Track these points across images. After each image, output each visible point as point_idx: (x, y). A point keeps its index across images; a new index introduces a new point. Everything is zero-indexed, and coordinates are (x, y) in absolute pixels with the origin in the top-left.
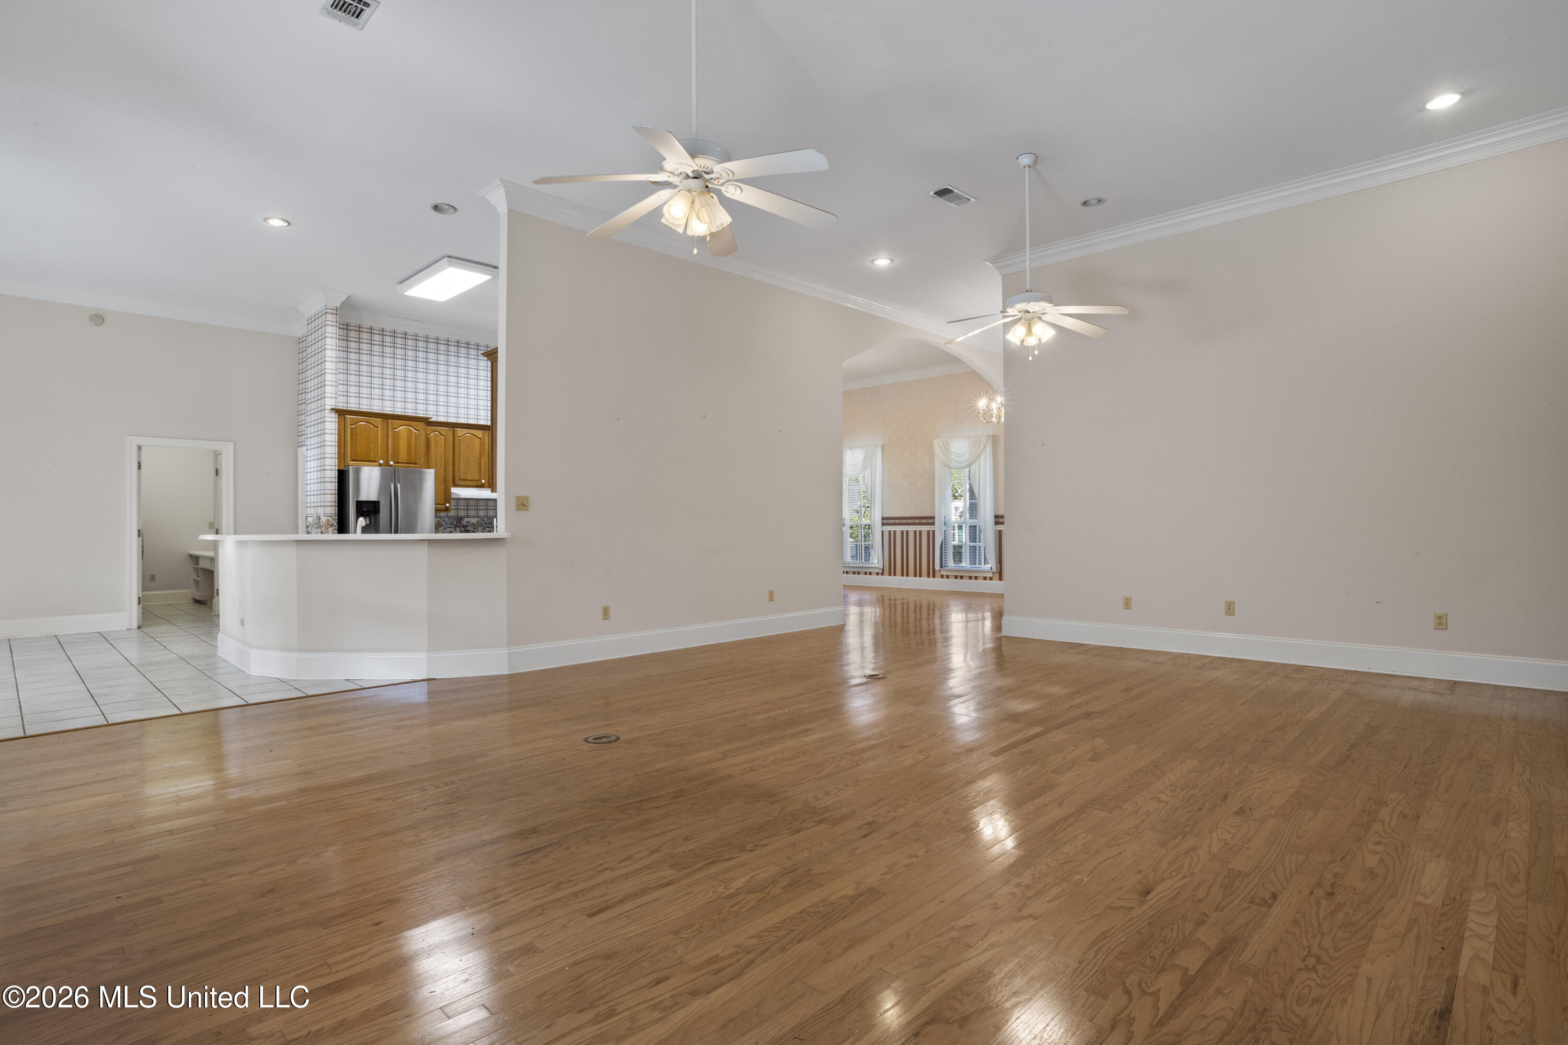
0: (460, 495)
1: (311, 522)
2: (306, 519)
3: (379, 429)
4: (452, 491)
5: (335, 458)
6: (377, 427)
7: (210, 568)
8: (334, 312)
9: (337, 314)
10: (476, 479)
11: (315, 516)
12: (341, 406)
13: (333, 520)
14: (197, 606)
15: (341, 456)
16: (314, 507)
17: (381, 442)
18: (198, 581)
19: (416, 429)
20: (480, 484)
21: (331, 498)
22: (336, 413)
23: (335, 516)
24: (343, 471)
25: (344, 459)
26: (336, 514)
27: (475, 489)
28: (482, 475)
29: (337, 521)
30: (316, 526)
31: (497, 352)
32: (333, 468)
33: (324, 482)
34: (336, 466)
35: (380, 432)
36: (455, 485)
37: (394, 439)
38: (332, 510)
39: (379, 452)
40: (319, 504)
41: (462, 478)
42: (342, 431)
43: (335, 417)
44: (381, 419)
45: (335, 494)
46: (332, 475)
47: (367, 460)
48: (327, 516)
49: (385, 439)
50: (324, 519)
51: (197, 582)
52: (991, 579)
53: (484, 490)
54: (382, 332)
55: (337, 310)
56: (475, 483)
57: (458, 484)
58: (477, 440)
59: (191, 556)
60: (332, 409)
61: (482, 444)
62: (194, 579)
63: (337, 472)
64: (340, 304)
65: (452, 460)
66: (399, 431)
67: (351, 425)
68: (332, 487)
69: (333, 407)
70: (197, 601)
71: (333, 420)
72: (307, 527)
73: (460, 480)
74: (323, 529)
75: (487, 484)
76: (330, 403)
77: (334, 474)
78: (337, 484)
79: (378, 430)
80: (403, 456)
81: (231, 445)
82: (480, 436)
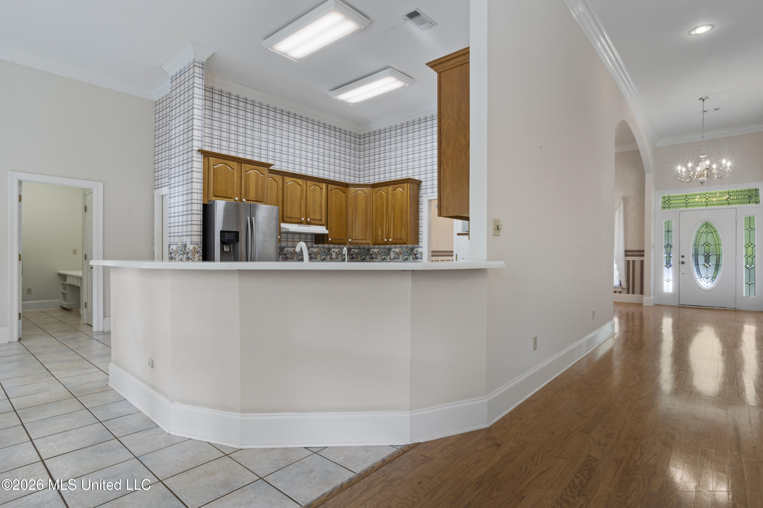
0: (289, 229)
1: (174, 249)
2: (169, 247)
3: (235, 170)
4: (281, 226)
5: (201, 193)
6: (234, 169)
7: (77, 285)
8: (201, 66)
9: (203, 68)
10: (298, 217)
11: (180, 244)
12: (207, 149)
13: (199, 247)
14: (64, 313)
15: (206, 191)
16: (178, 236)
17: (236, 182)
18: (66, 294)
19: (262, 173)
20: (300, 221)
21: (197, 228)
22: (202, 154)
23: (200, 244)
24: (206, 204)
25: (208, 194)
26: (201, 242)
27: (297, 225)
28: (302, 214)
29: (202, 249)
30: (181, 252)
31: (469, 52)
32: (199, 202)
33: (192, 214)
34: (201, 200)
35: (235, 174)
36: (284, 222)
37: (246, 180)
38: (198, 239)
39: (235, 191)
40: (185, 234)
41: (289, 216)
42: (207, 170)
43: (201, 157)
44: (237, 163)
45: (201, 225)
46: (198, 208)
47: (226, 196)
48: (194, 244)
49: (239, 180)
50: (190, 247)
51: (64, 295)
52: (620, 292)
53: (303, 226)
54: (229, 96)
55: (203, 65)
56: (297, 221)
57: (286, 220)
58: (299, 187)
59: (59, 275)
60: (199, 151)
61: (302, 190)
62: (61, 292)
63: (202, 205)
64: (206, 60)
65: (282, 202)
66: (250, 173)
67: (214, 166)
68: (198, 218)
69: (199, 148)
70: (64, 309)
71: (200, 160)
72: (171, 253)
73: (287, 217)
74: (189, 255)
75: (304, 222)
76: (197, 145)
77: (200, 207)
78: (202, 216)
79: (234, 172)
80: (252, 195)
81: (101, 185)
82: (301, 184)
